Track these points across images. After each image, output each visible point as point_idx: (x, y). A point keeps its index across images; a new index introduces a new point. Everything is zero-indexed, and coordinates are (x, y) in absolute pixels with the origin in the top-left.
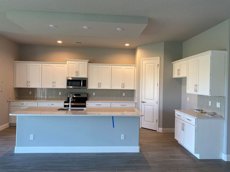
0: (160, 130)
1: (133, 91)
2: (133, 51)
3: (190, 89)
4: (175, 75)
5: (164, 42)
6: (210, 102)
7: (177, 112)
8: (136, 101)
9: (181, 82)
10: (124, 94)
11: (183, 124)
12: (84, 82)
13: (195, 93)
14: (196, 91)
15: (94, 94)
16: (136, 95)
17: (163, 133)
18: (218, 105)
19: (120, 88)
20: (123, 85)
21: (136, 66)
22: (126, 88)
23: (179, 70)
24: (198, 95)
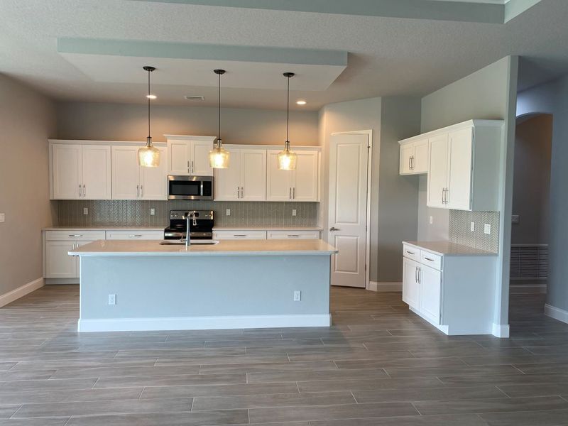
0: (373, 286)
1: (314, 205)
2: (313, 116)
3: (433, 198)
4: (405, 170)
5: (380, 98)
6: (473, 224)
7: (407, 247)
8: (321, 226)
9: (416, 183)
10: (294, 213)
11: (419, 269)
12: (207, 186)
13: (443, 206)
14: (445, 201)
15: (228, 212)
16: (321, 213)
17: (378, 293)
18: (487, 229)
19: (285, 198)
20: (293, 192)
21: (320, 150)
22: (300, 198)
23: (412, 158)
24: (451, 210)
